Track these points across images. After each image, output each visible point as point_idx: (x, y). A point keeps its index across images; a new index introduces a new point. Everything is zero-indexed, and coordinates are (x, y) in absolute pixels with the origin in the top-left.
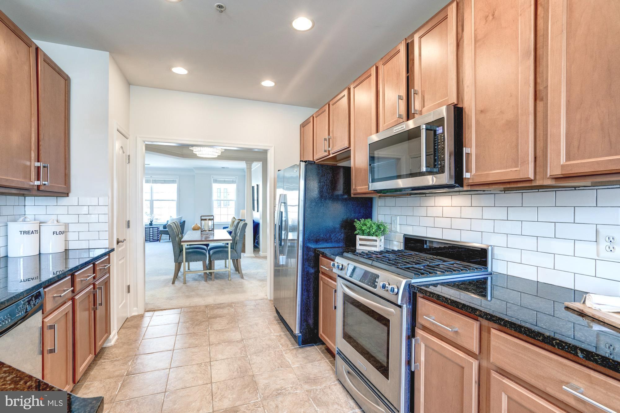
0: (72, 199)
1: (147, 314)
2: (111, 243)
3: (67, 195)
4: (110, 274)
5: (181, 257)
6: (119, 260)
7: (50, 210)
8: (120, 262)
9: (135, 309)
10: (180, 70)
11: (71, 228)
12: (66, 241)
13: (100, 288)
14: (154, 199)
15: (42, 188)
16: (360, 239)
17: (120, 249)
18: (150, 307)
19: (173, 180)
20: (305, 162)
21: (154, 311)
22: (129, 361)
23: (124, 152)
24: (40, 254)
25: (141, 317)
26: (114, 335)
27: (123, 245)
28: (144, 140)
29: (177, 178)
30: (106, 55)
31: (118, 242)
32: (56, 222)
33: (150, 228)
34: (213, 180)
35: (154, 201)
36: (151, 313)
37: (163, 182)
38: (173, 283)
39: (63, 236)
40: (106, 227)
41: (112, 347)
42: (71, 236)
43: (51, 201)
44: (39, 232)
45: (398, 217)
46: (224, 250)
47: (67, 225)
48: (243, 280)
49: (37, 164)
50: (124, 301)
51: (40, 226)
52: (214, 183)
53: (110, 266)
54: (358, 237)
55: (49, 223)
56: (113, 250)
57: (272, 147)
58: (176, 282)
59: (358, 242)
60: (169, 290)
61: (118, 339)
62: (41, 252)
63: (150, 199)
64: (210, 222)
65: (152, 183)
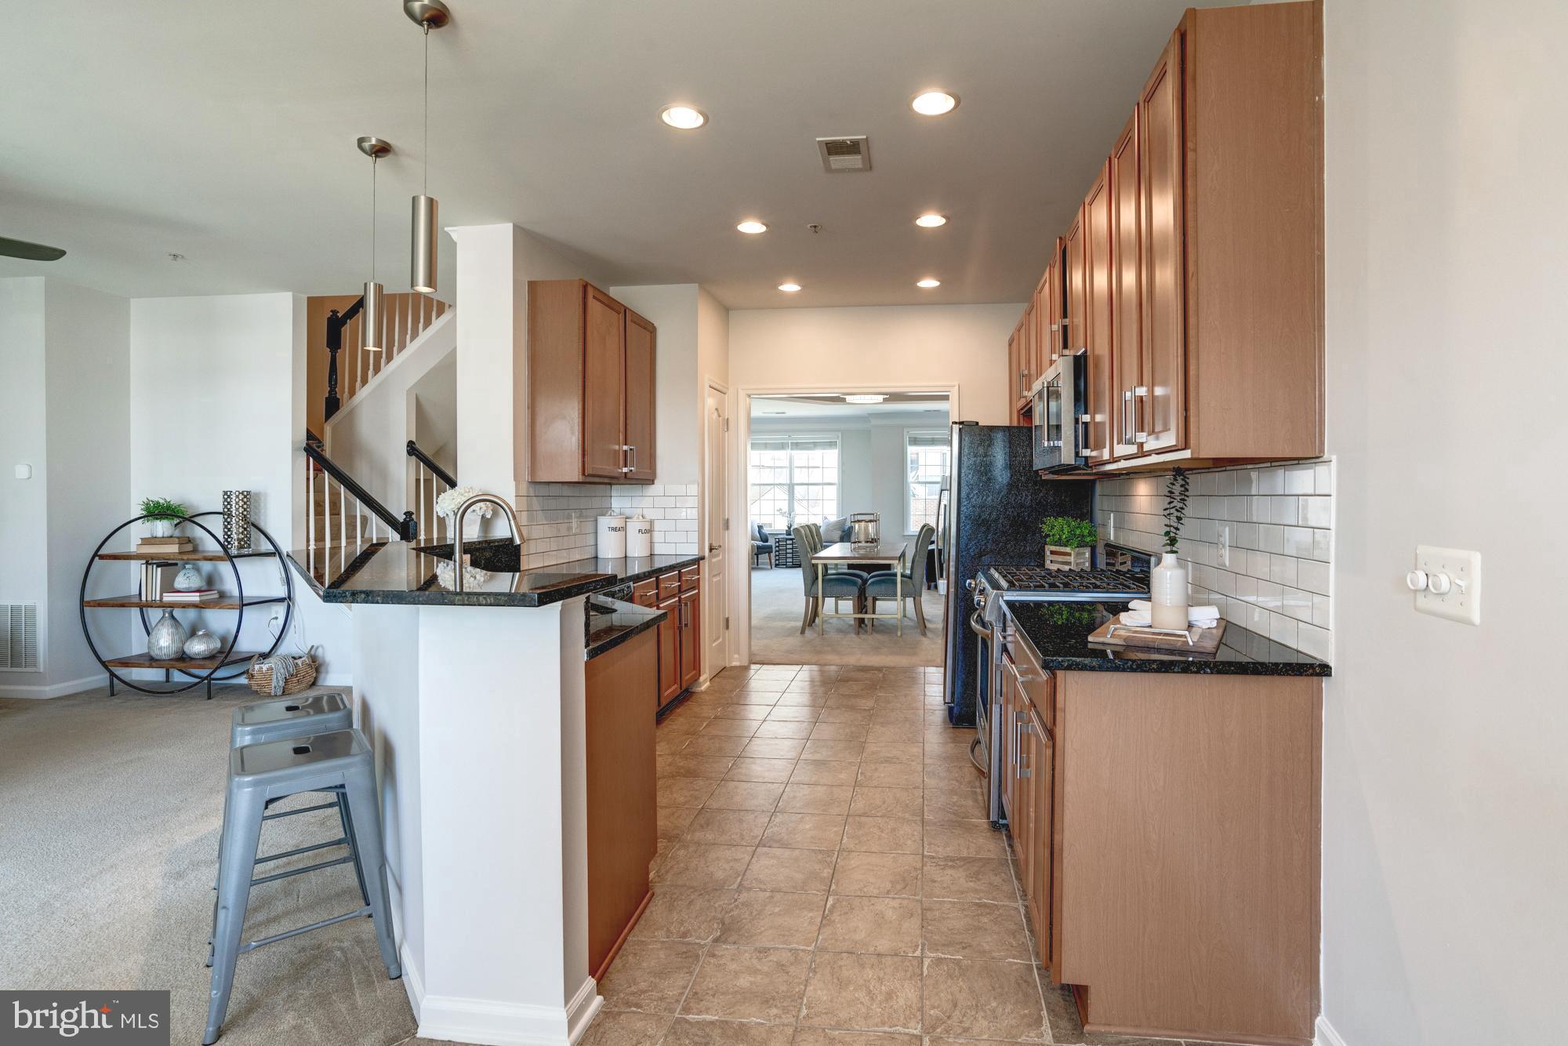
0: (656, 488)
1: (753, 667)
2: (702, 547)
3: (652, 482)
4: (699, 590)
5: (815, 586)
6: (714, 576)
7: (636, 502)
8: (715, 580)
9: (736, 656)
10: (790, 287)
11: (657, 526)
12: (652, 543)
13: (686, 604)
14: (796, 481)
15: (629, 475)
16: (1052, 553)
17: (714, 560)
18: (758, 658)
19: (831, 442)
20: (961, 423)
21: (764, 664)
22: (719, 707)
23: (719, 416)
24: (626, 557)
25: (746, 668)
26: (705, 681)
27: (718, 555)
28: (749, 392)
29: (838, 437)
30: (693, 288)
31: (711, 550)
32: (641, 518)
33: (787, 539)
34: (910, 438)
35: (796, 487)
36: (758, 666)
37: (812, 445)
38: (803, 632)
39: (648, 535)
40: (695, 526)
41: (702, 692)
42: (658, 537)
43: (636, 490)
44: (624, 529)
45: (1112, 514)
46: (890, 579)
47: (652, 522)
48: (924, 639)
49: (625, 448)
50: (721, 640)
51: (626, 522)
52: (910, 444)
53: (699, 578)
54: (1049, 548)
55: (635, 519)
56: (703, 558)
57: (954, 386)
58: (806, 632)
59: (1049, 557)
60: (795, 641)
61: (709, 687)
62: (628, 555)
63: (788, 482)
64: (870, 525)
65: (792, 449)
